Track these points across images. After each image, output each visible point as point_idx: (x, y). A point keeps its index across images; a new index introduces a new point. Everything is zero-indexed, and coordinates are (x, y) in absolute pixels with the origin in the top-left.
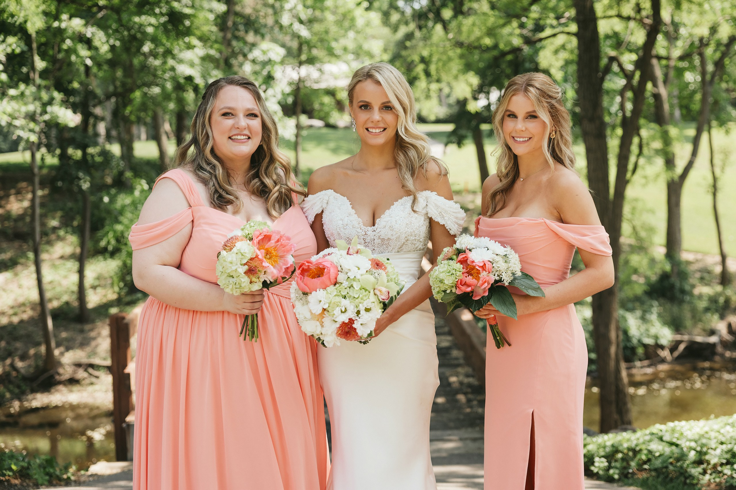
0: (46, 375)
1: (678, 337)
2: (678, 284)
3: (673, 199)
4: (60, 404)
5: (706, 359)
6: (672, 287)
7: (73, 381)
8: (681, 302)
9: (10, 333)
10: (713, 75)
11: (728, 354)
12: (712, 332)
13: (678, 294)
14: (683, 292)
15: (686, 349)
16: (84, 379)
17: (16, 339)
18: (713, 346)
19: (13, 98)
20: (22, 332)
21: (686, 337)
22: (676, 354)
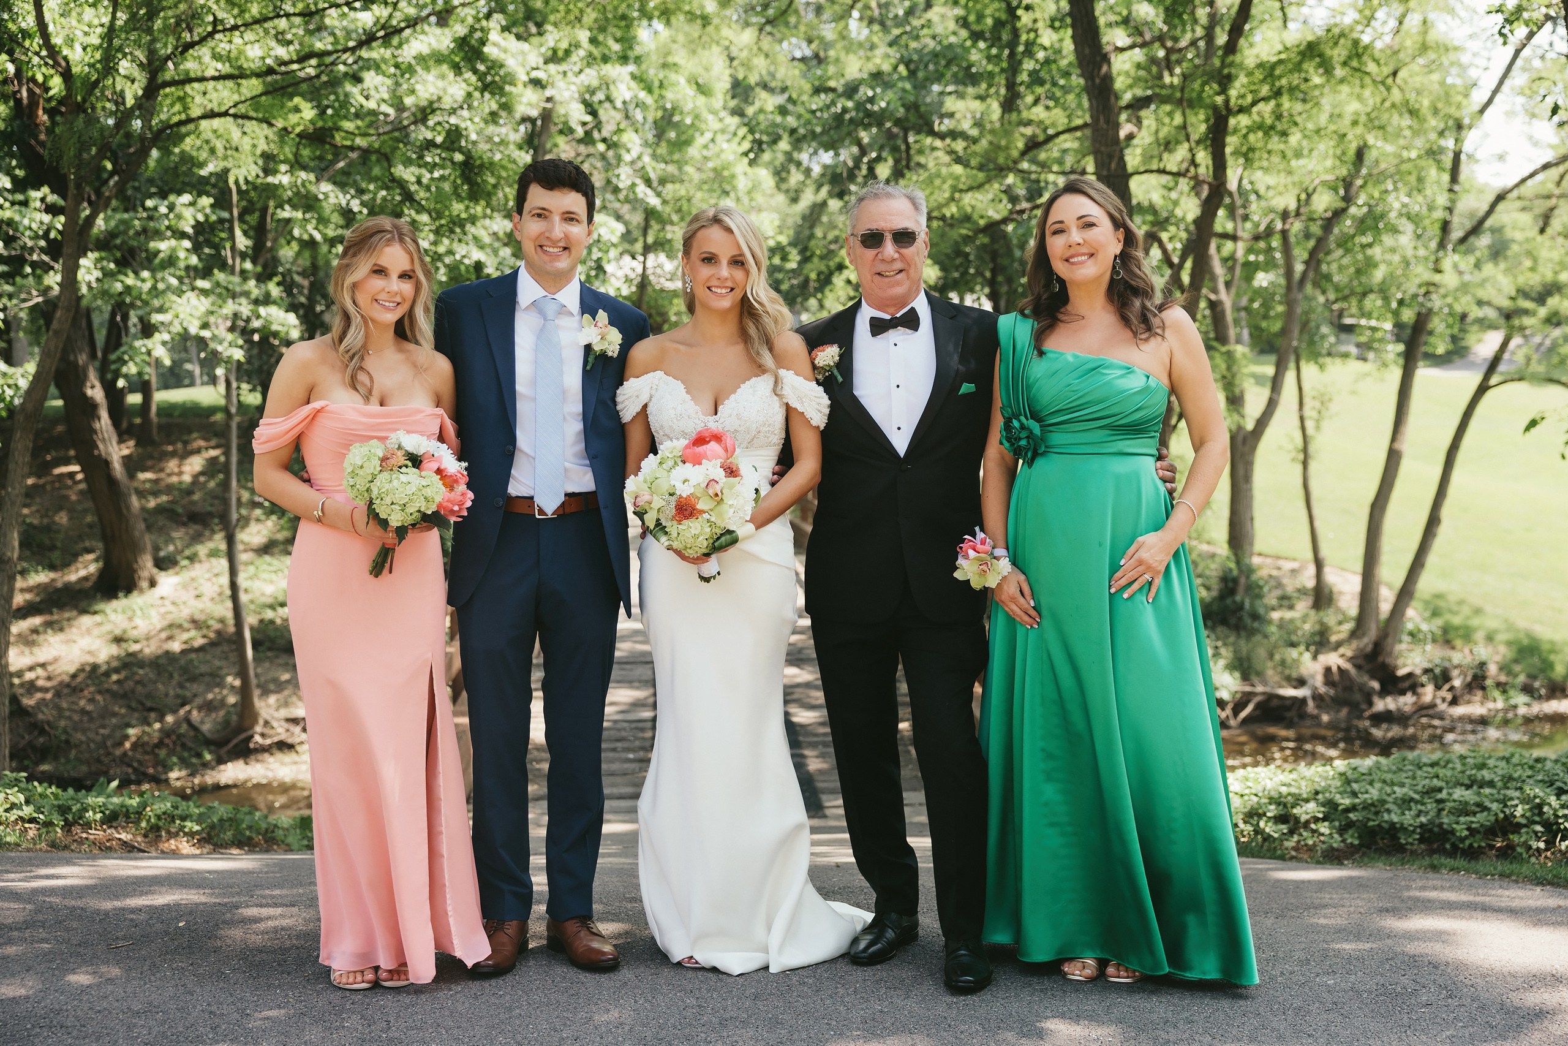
0: (243, 736)
1: (1248, 689)
2: (1247, 605)
3: (1241, 472)
4: (264, 782)
5: (1289, 725)
6: (1240, 607)
7: (284, 746)
8: (1252, 633)
9: (184, 670)
10: (1304, 274)
11: (1325, 718)
12: (1301, 682)
13: (1248, 620)
14: (1255, 616)
15: (1258, 706)
16: (302, 743)
17: (193, 679)
18: (1303, 701)
19: (204, 292)
20: (204, 669)
21: (1260, 689)
22: (1243, 714)
